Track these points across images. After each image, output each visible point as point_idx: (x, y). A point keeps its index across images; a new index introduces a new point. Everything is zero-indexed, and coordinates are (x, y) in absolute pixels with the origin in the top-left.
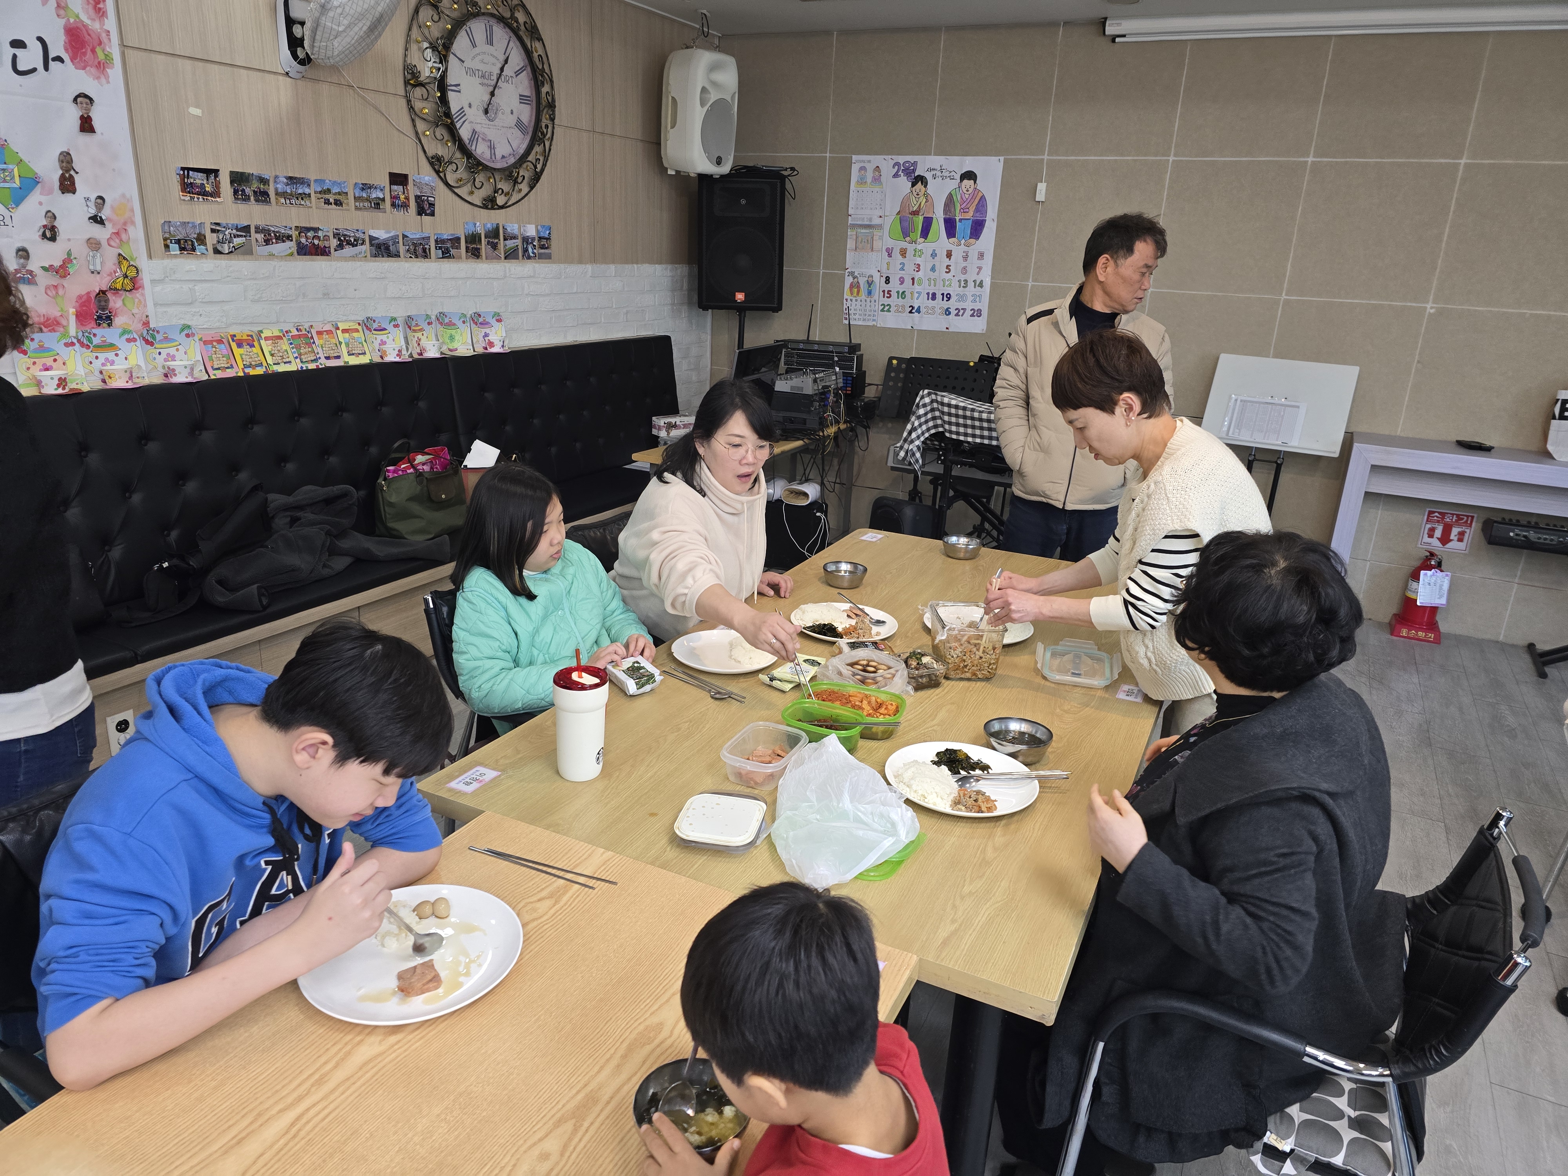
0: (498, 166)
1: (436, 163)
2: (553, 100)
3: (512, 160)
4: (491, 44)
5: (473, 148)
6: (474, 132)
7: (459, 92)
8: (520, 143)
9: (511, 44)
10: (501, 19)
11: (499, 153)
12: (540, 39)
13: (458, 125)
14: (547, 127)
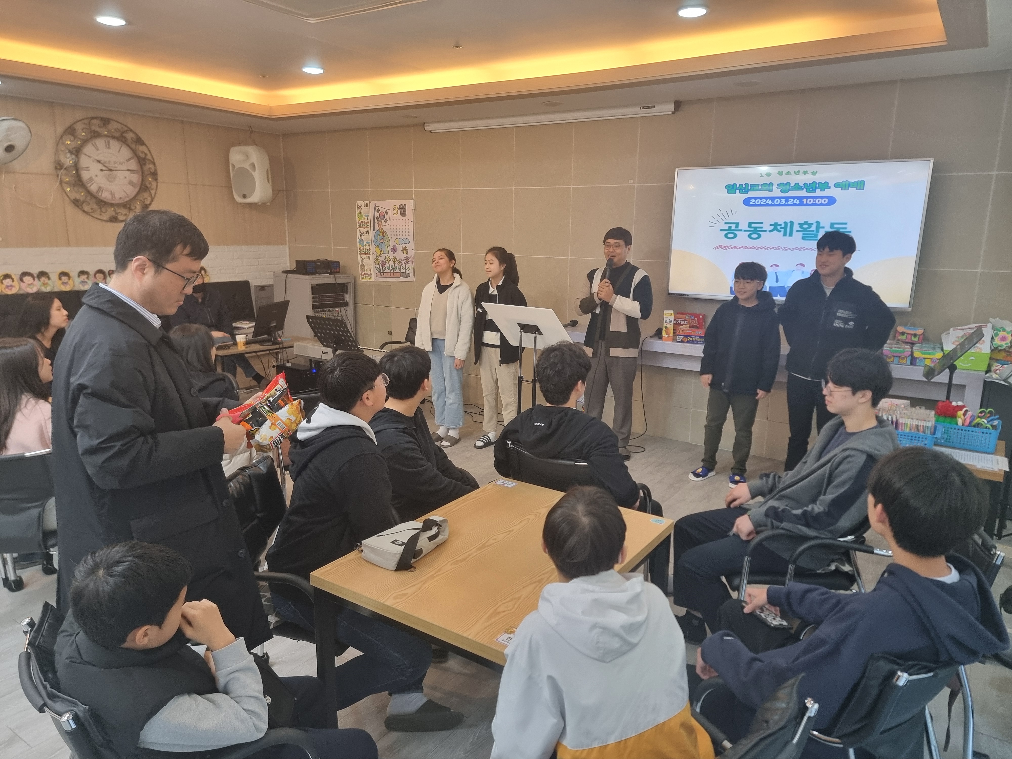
0: (117, 202)
1: (76, 203)
2: (156, 170)
3: (127, 199)
4: (109, 148)
5: (100, 194)
6: (100, 188)
7: (89, 170)
8: (131, 191)
9: (123, 148)
10: (114, 137)
11: (117, 196)
12: (143, 143)
13: (88, 185)
14: (150, 183)
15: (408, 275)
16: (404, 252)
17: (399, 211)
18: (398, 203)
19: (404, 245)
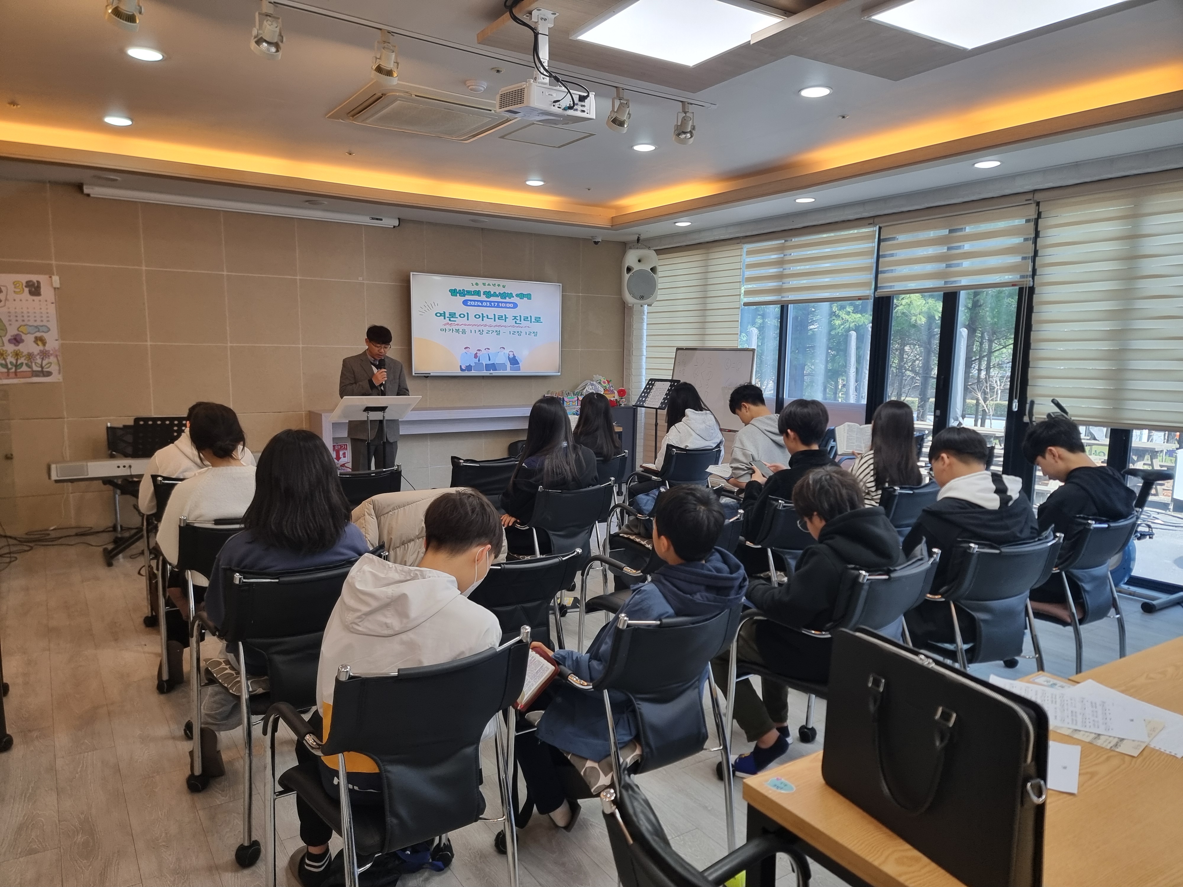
15: (49, 374)
16: (39, 343)
17: (27, 290)
18: (24, 278)
19: (38, 334)
